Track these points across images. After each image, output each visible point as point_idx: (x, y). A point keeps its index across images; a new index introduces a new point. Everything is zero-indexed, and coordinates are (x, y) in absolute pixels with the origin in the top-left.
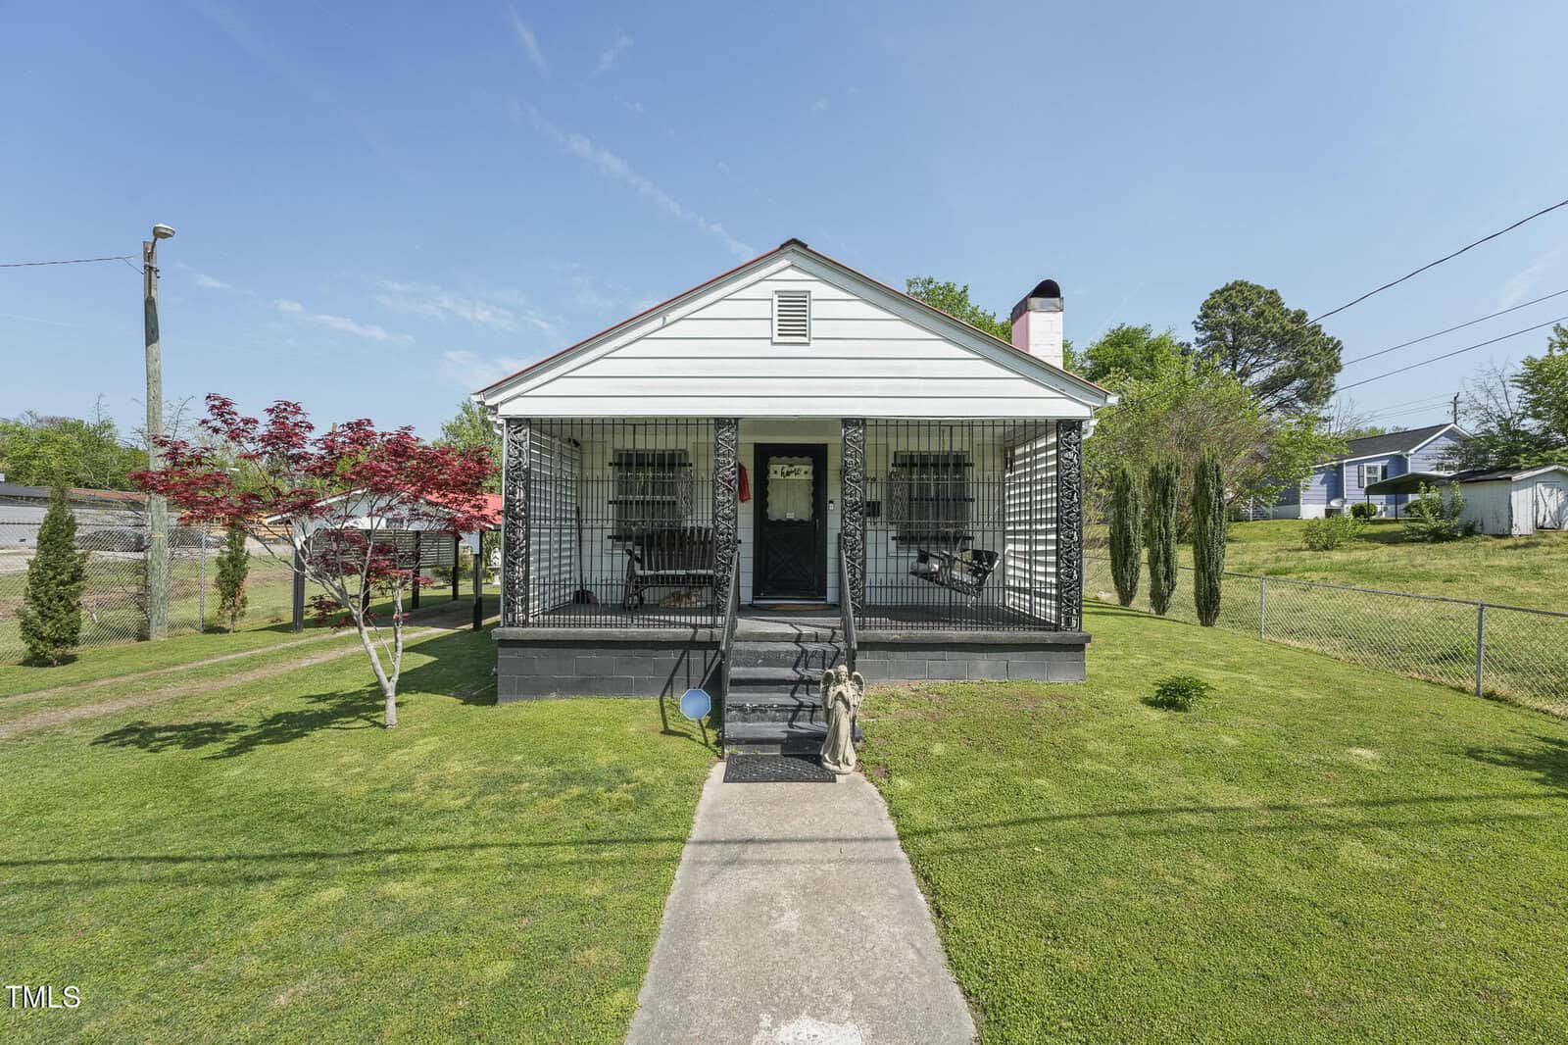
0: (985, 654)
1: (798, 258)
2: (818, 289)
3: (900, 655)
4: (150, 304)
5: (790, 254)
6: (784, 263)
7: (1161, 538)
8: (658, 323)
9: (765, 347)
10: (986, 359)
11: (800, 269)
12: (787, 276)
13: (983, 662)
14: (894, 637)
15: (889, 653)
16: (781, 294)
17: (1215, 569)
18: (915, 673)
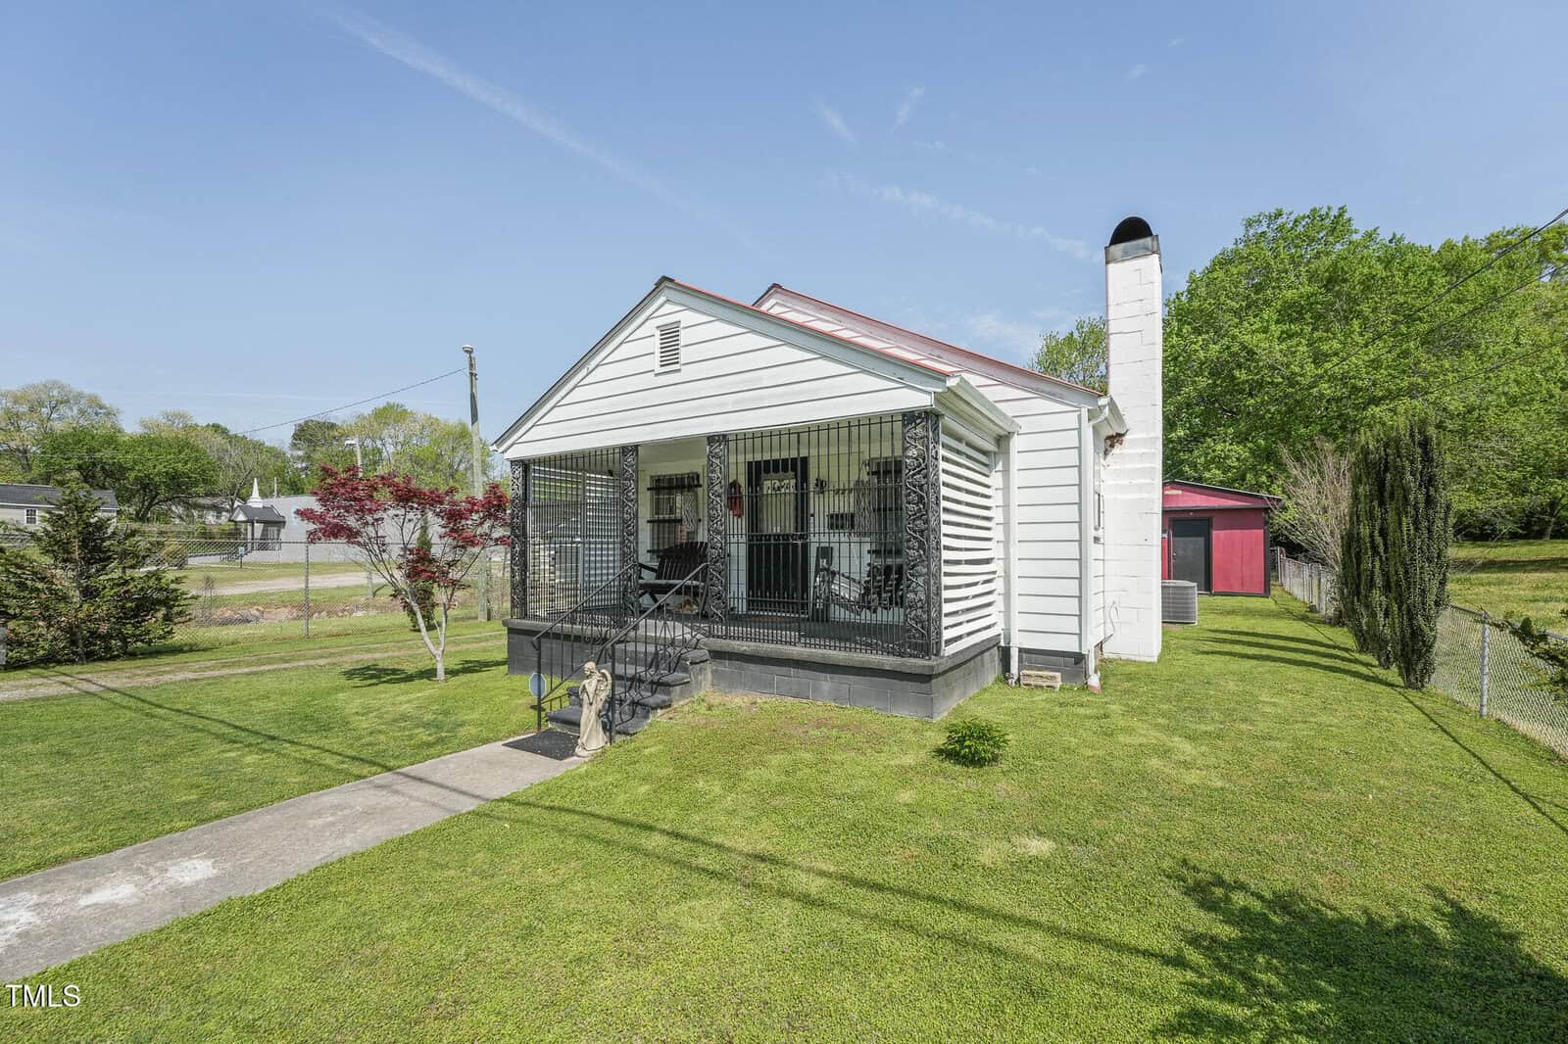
0: (828, 676)
1: (673, 292)
2: (687, 317)
3: (752, 666)
4: (473, 397)
5: (666, 291)
6: (662, 299)
7: (1375, 552)
8: (584, 372)
9: (650, 380)
10: (824, 357)
11: (675, 303)
12: (667, 311)
13: (827, 683)
14: (745, 648)
15: (744, 664)
16: (663, 328)
17: (1418, 599)
18: (766, 687)
